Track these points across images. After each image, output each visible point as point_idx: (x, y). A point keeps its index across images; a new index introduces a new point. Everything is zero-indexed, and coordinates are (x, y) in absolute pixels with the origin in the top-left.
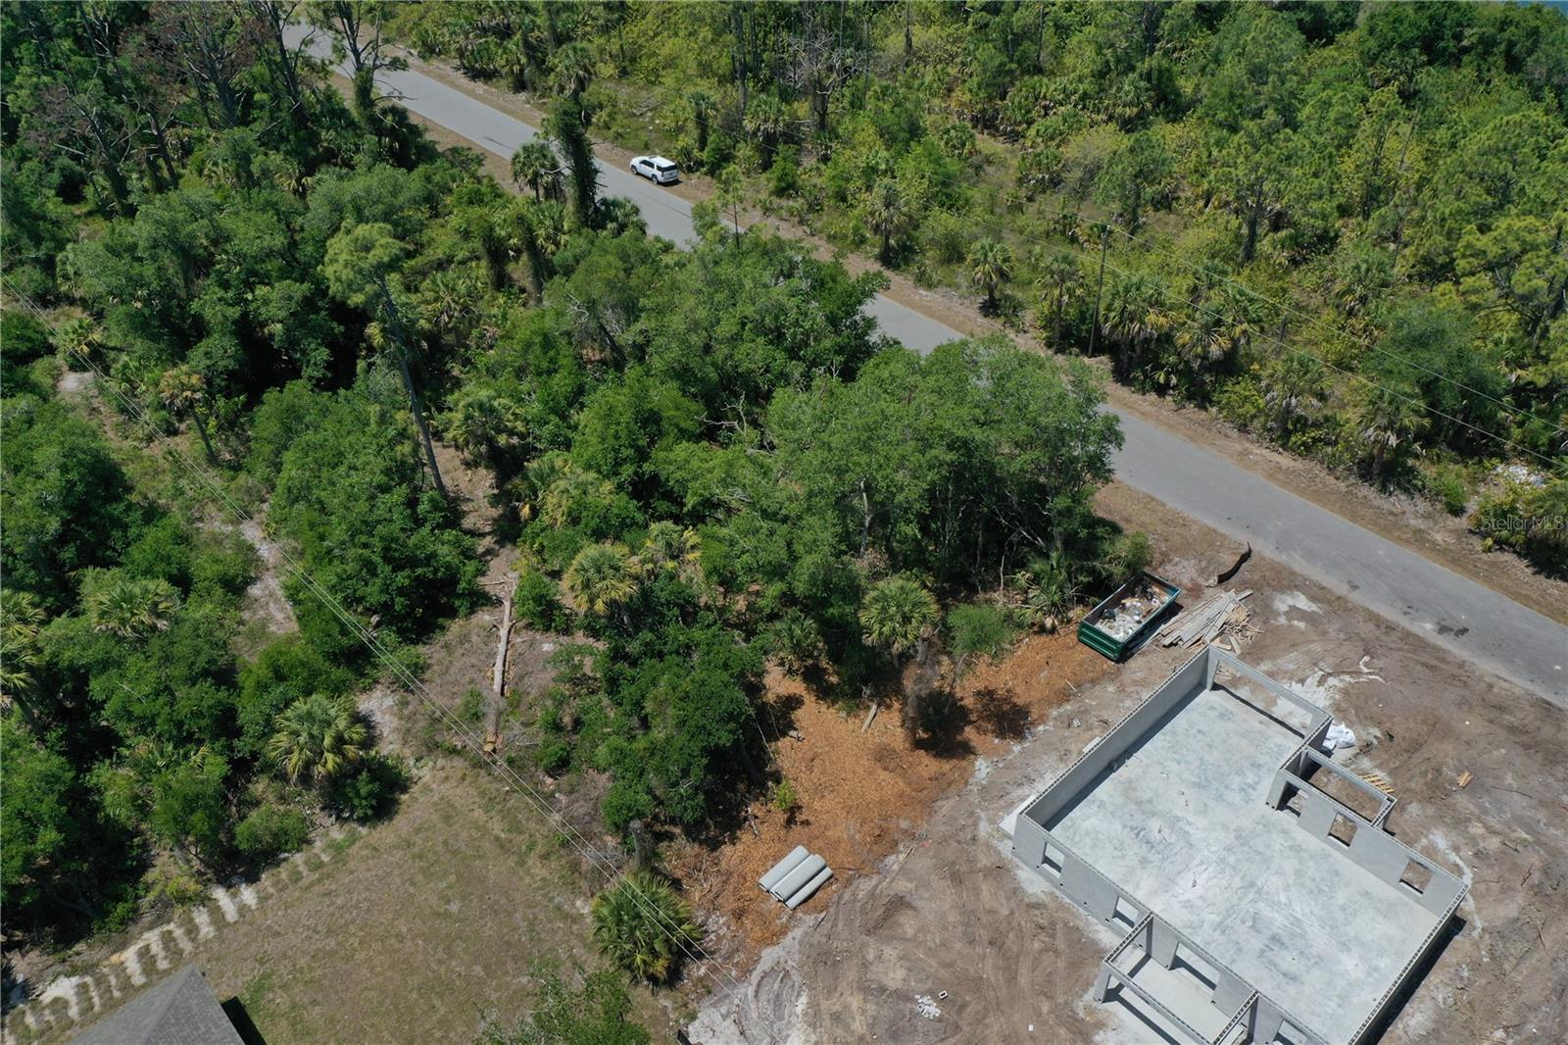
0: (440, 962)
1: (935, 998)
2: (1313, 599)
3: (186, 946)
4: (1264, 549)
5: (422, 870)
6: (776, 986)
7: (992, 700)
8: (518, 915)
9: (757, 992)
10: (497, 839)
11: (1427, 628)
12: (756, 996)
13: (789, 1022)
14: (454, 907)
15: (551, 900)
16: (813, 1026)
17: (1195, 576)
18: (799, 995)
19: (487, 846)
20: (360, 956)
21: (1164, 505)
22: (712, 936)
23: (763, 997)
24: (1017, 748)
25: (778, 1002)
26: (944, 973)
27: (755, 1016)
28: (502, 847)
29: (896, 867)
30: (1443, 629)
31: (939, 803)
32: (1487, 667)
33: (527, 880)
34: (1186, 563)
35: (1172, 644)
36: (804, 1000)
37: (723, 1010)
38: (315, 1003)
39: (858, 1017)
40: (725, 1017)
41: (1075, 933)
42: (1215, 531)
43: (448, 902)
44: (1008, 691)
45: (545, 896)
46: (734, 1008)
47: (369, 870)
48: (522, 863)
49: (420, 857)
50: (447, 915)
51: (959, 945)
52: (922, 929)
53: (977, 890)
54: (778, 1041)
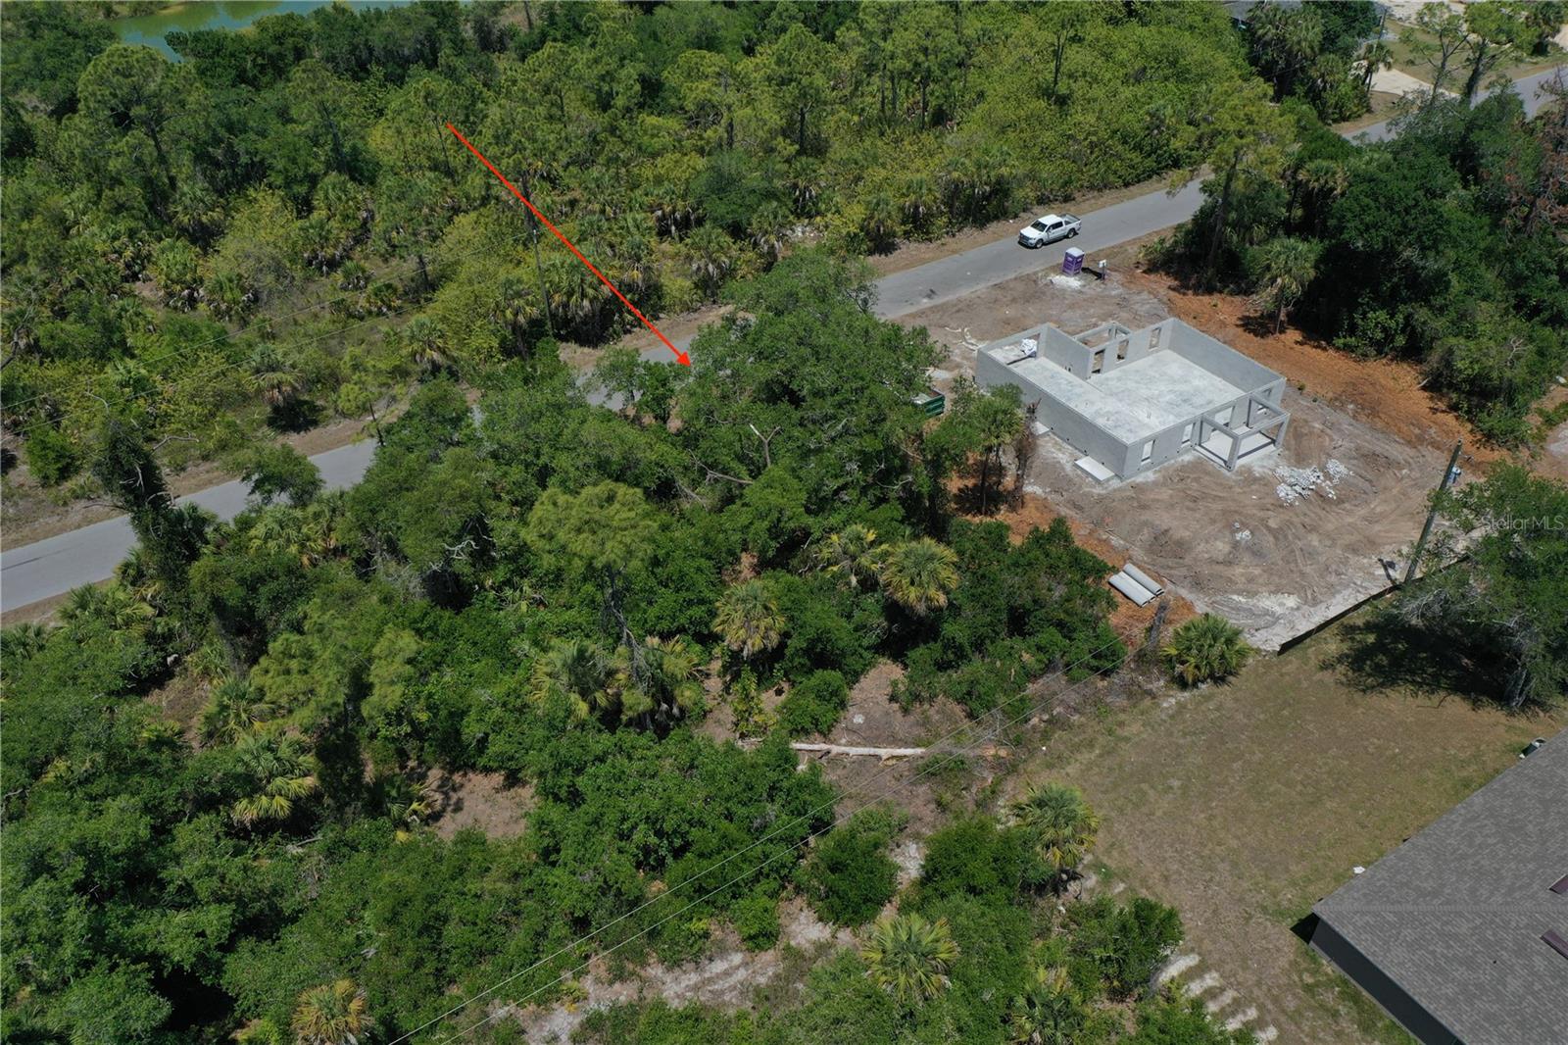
0: (1232, 789)
1: (1238, 530)
5: (1136, 806)
8: (1181, 741)
10: (1101, 756)
11: (926, 303)
13: (1253, 606)
14: (1176, 783)
16: (1256, 593)
18: (1231, 599)
20: (1234, 843)
26: (1219, 525)
28: (1109, 753)
29: (1122, 542)
30: (929, 296)
32: (965, 293)
33: (1145, 736)
36: (1235, 597)
38: (1287, 870)
39: (1251, 569)
41: (1183, 468)
43: (1171, 788)
45: (1160, 725)
47: (1136, 848)
48: (1127, 740)
49: (1121, 811)
50: (1185, 789)
51: (1198, 515)
52: (1186, 528)
53: (1153, 500)
54: (1266, 613)
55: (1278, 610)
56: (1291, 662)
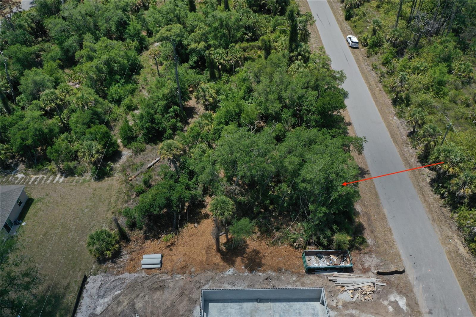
0: (70, 220)
2: (408, 305)
3: (43, 182)
4: (411, 275)
5: (91, 197)
6: (118, 284)
7: (257, 255)
8: (94, 222)
9: (114, 281)
10: (110, 201)
12: (112, 282)
13: (110, 294)
14: (86, 210)
15: (103, 224)
16: (113, 300)
17: (373, 265)
18: (120, 290)
19: (107, 201)
20: (60, 207)
21: (392, 235)
22: (121, 260)
23: (114, 283)
24: (246, 274)
25: (114, 288)
26: (149, 315)
27: (107, 286)
28: (109, 204)
29: (177, 279)
31: (208, 272)
33: (104, 215)
34: (375, 259)
35: (331, 280)
36: (119, 292)
37: (103, 279)
38: (43, 211)
39: (122, 307)
40: (101, 280)
42: (400, 256)
43: (87, 208)
44: (264, 256)
45: (103, 222)
46: (105, 281)
47: (83, 190)
48: (108, 211)
49: (94, 194)
50: (83, 211)
51: (160, 311)
52: (158, 299)
53: (182, 301)
54: (103, 296)
55: (101, 301)
56: (81, 277)
